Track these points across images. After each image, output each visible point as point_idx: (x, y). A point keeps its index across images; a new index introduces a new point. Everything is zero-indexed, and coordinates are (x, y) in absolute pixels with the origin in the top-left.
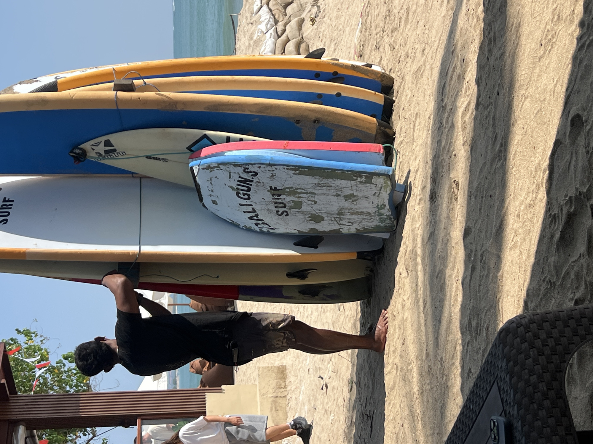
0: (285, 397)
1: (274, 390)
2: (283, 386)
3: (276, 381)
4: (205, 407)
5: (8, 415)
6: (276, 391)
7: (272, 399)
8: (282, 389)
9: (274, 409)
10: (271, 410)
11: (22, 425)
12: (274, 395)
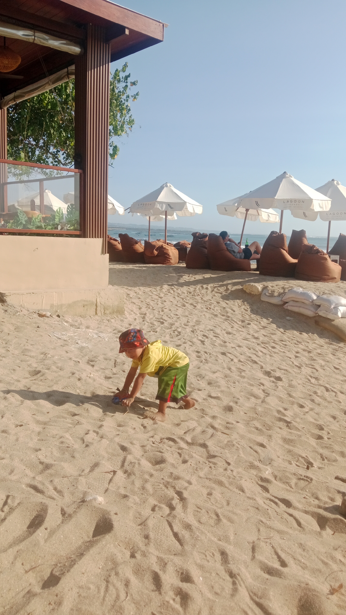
0: (96, 313)
1: (103, 303)
2: (106, 312)
3: (111, 305)
4: (90, 237)
5: (92, 37)
6: (102, 306)
7: (94, 301)
8: (103, 311)
9: (86, 303)
10: (84, 301)
11: (81, 51)
12: (99, 304)
